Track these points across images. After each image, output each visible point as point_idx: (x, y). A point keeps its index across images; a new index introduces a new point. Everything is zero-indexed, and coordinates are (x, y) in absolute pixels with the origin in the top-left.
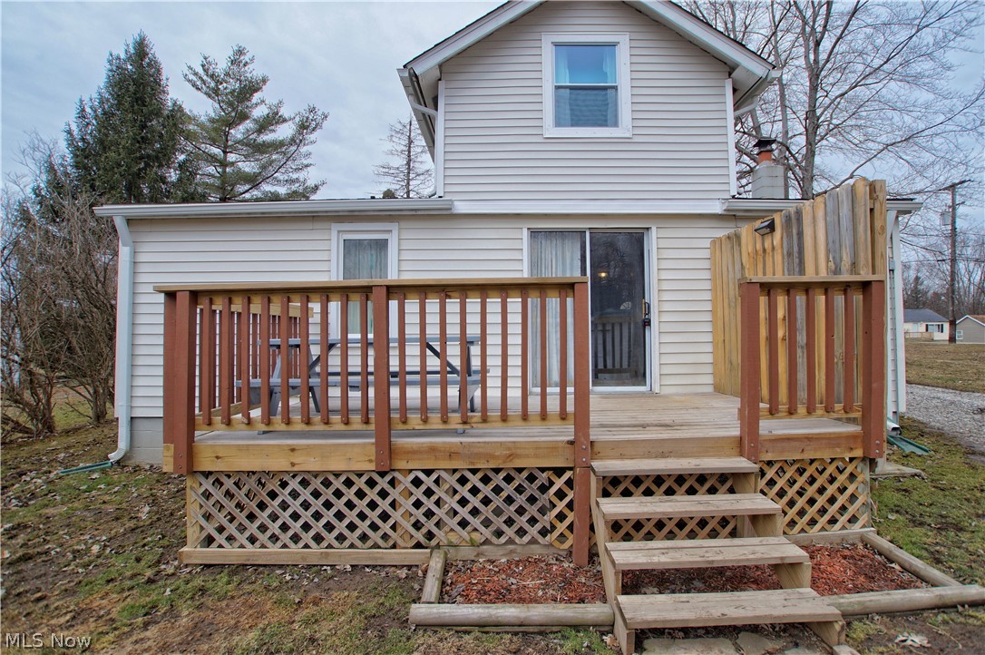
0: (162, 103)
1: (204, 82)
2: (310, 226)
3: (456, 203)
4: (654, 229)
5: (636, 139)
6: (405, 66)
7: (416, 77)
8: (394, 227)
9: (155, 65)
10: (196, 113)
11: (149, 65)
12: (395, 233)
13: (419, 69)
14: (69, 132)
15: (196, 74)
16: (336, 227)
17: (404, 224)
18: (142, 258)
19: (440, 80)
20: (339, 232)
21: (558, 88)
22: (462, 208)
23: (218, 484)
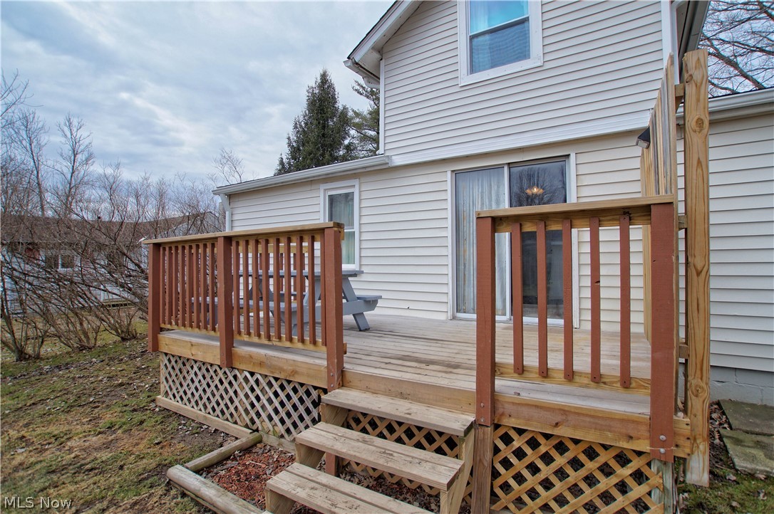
0: (337, 109)
1: (364, 88)
2: (308, 188)
3: (393, 157)
4: (573, 157)
5: (548, 66)
6: (349, 58)
7: (357, 64)
8: (356, 182)
9: (331, 86)
10: (361, 110)
11: (328, 87)
12: (357, 187)
13: (357, 58)
14: (289, 138)
15: (359, 85)
16: (323, 187)
17: (363, 179)
18: (235, 217)
19: (381, 59)
20: (325, 190)
22: (398, 161)
23: (169, 361)
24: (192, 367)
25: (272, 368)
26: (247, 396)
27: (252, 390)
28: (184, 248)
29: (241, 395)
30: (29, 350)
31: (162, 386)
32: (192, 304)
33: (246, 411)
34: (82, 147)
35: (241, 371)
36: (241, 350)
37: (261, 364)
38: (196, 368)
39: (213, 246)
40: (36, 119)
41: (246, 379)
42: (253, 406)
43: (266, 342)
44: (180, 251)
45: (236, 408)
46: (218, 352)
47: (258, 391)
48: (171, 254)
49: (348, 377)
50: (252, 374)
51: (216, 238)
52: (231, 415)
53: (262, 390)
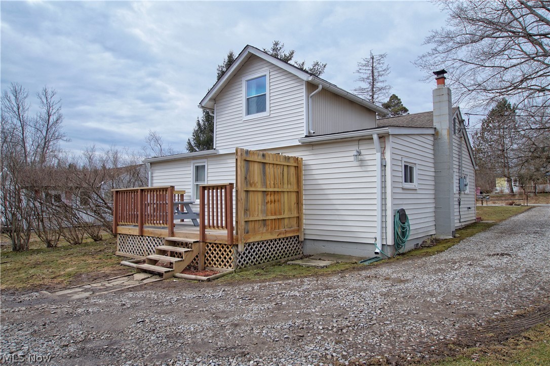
3: (220, 150)
5: (271, 116)
7: (203, 107)
8: (205, 160)
12: (206, 162)
13: (204, 104)
16: (193, 162)
17: (209, 159)
18: (154, 175)
19: (215, 103)
21: (248, 99)
22: (221, 152)
23: (121, 237)
24: (129, 238)
25: (154, 234)
26: (147, 245)
27: (149, 243)
28: (127, 193)
29: (145, 245)
30: (53, 243)
31: (118, 247)
32: (129, 215)
33: (147, 251)
34: (54, 111)
35: (145, 236)
36: (145, 229)
37: (152, 233)
38: (131, 238)
39: (137, 192)
40: (22, 91)
41: (147, 240)
42: (149, 248)
43: (153, 226)
44: (125, 194)
45: (144, 251)
46: (138, 231)
47: (151, 243)
48: (122, 195)
49: (175, 233)
50: (149, 237)
51: (138, 190)
52: (142, 253)
53: (152, 243)
